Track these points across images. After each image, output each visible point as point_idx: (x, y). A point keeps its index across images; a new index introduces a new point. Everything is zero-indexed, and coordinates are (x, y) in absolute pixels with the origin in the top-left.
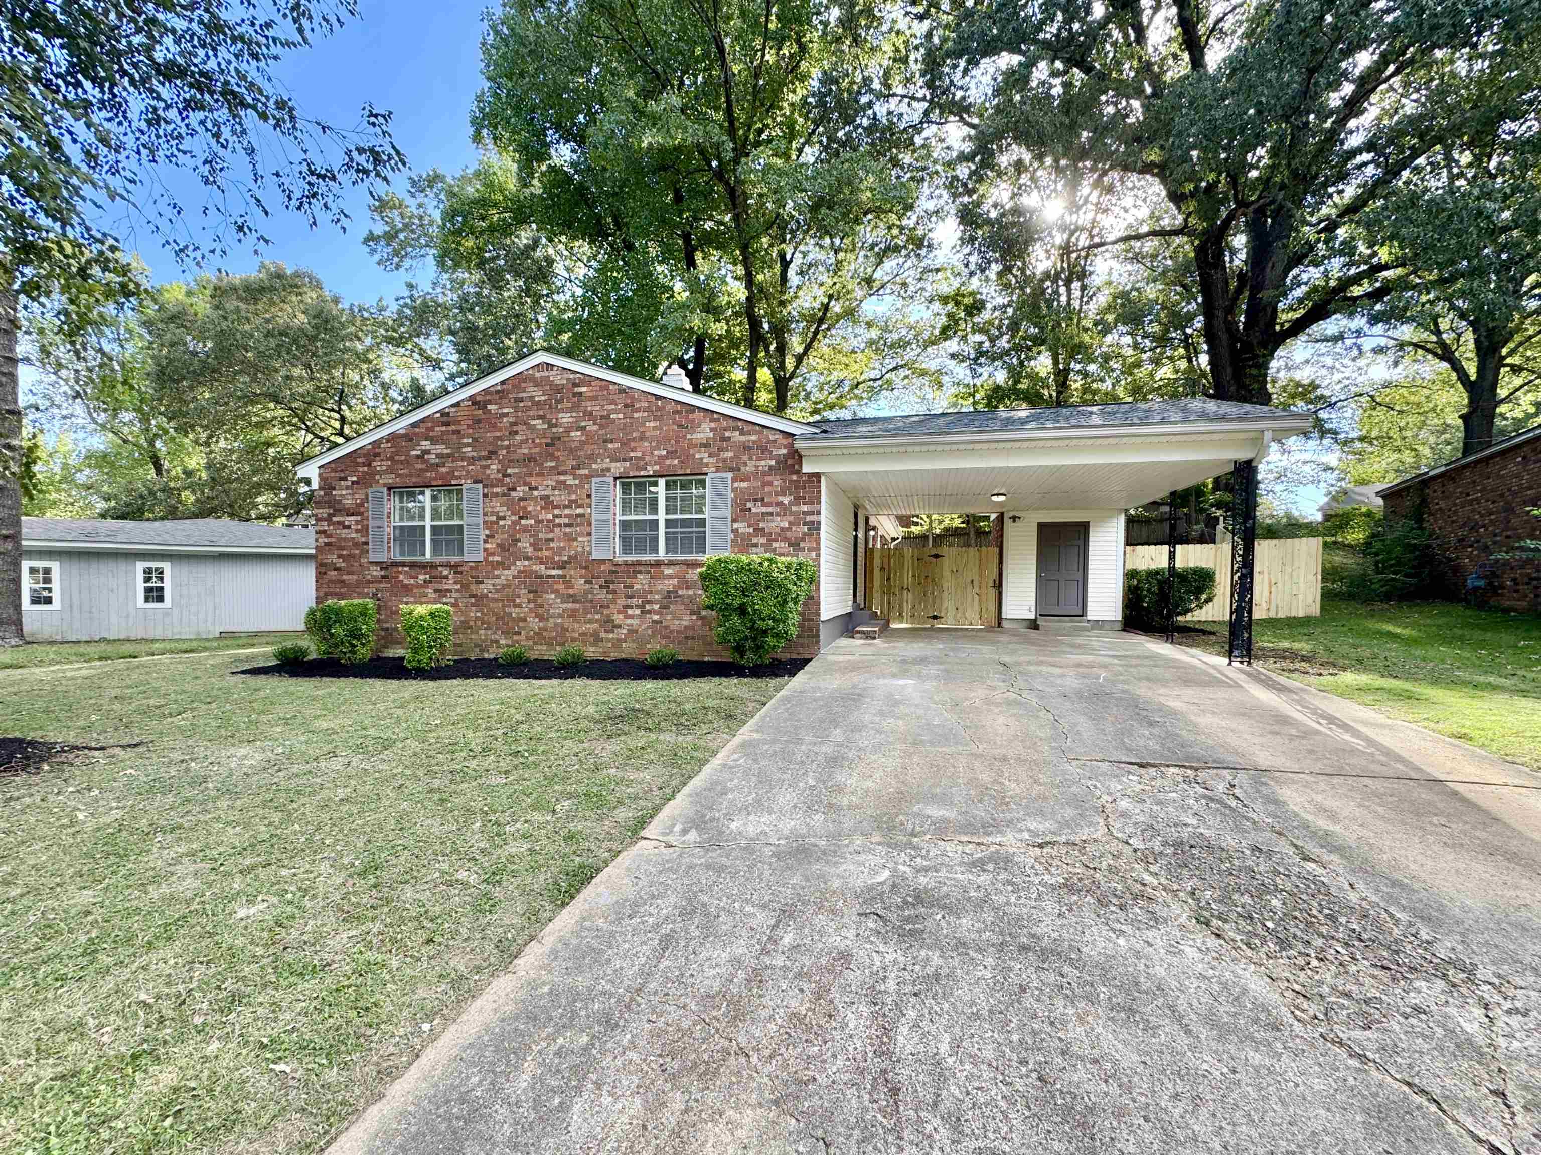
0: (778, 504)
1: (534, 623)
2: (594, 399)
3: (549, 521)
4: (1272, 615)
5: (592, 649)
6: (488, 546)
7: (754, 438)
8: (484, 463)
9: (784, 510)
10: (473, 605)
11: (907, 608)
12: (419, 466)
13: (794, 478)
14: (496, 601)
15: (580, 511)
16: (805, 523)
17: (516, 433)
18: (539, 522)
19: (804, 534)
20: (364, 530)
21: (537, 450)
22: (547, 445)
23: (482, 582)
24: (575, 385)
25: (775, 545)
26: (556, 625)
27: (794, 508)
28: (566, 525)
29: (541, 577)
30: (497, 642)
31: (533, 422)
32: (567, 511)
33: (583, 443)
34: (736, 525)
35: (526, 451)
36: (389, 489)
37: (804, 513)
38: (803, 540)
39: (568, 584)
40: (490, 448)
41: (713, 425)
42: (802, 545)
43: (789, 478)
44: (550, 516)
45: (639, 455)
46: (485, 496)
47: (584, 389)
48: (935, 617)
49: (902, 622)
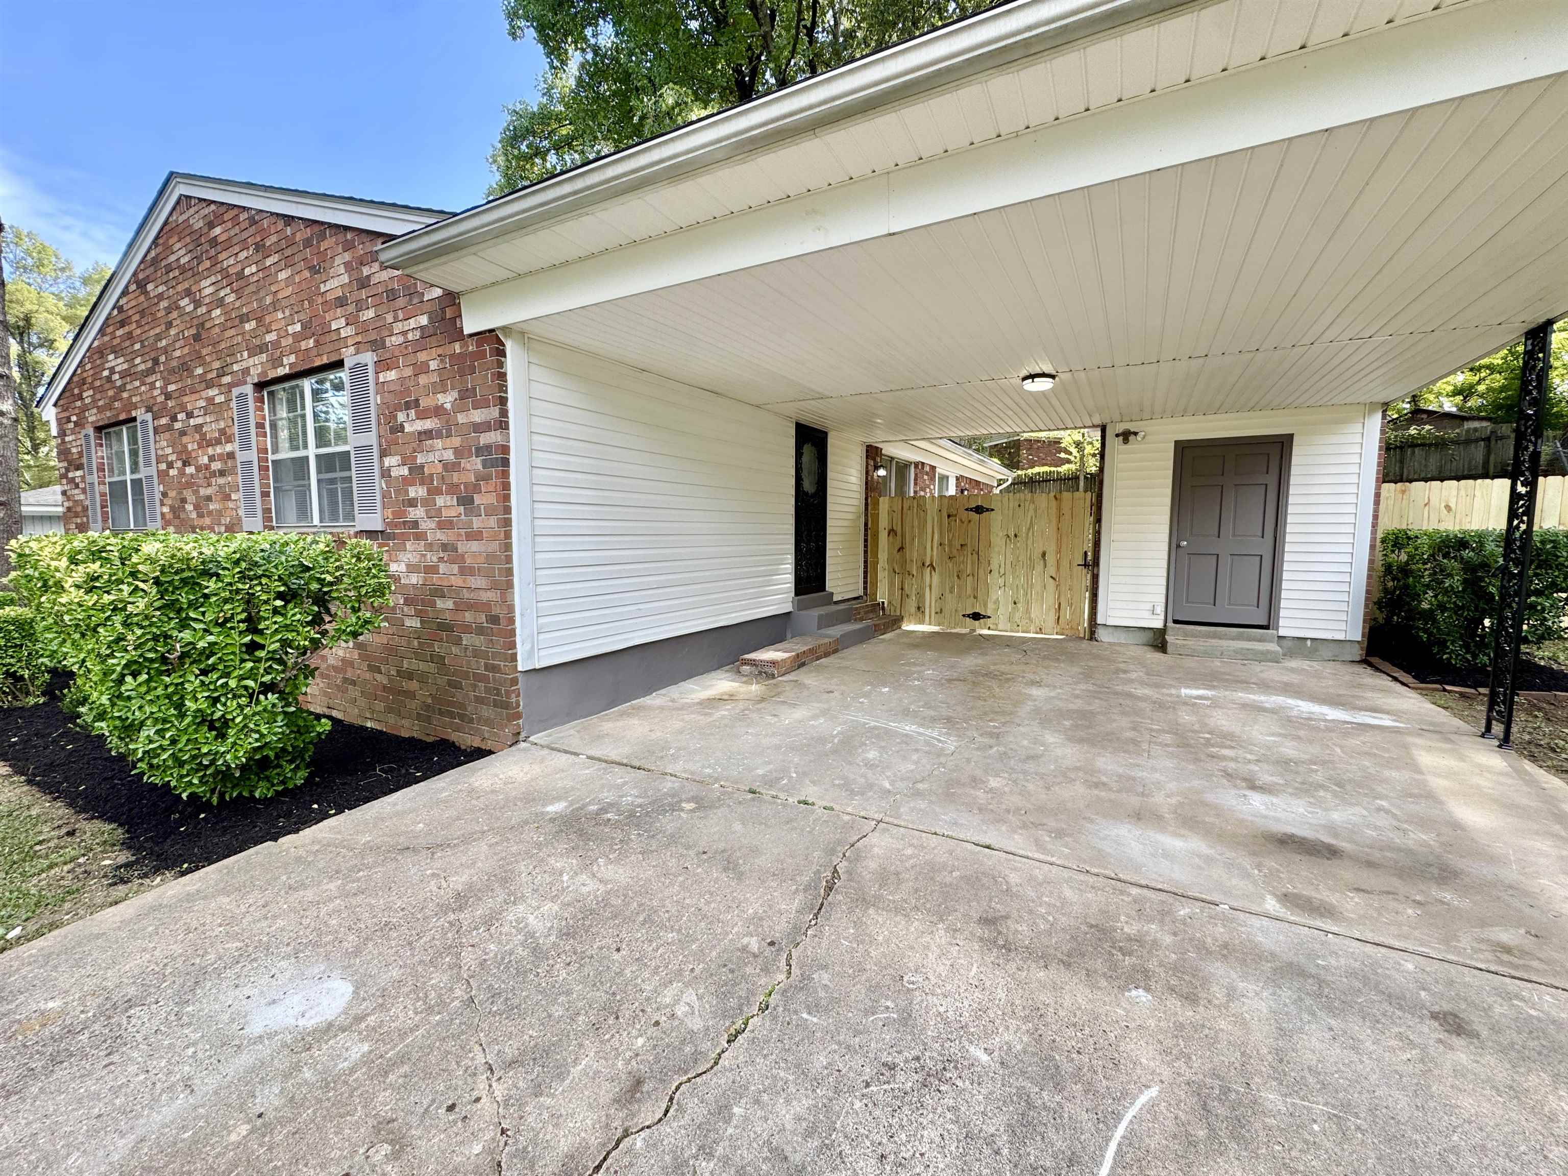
0: (438, 411)
2: (228, 244)
3: (206, 467)
6: (163, 510)
8: (151, 379)
9: (447, 424)
11: (930, 600)
12: (110, 393)
13: (455, 347)
15: (228, 447)
16: (479, 451)
17: (171, 324)
18: (197, 469)
19: (482, 475)
20: (86, 490)
21: (187, 349)
22: (195, 339)
25: (440, 501)
27: (461, 418)
28: (220, 473)
31: (182, 303)
32: (219, 450)
33: (222, 328)
34: (387, 461)
35: (179, 353)
36: (99, 429)
37: (477, 428)
38: (477, 489)
40: (154, 354)
41: (348, 257)
42: (477, 499)
43: (447, 350)
44: (206, 459)
45: (274, 336)
46: (156, 430)
47: (217, 230)
48: (976, 616)
49: (922, 622)
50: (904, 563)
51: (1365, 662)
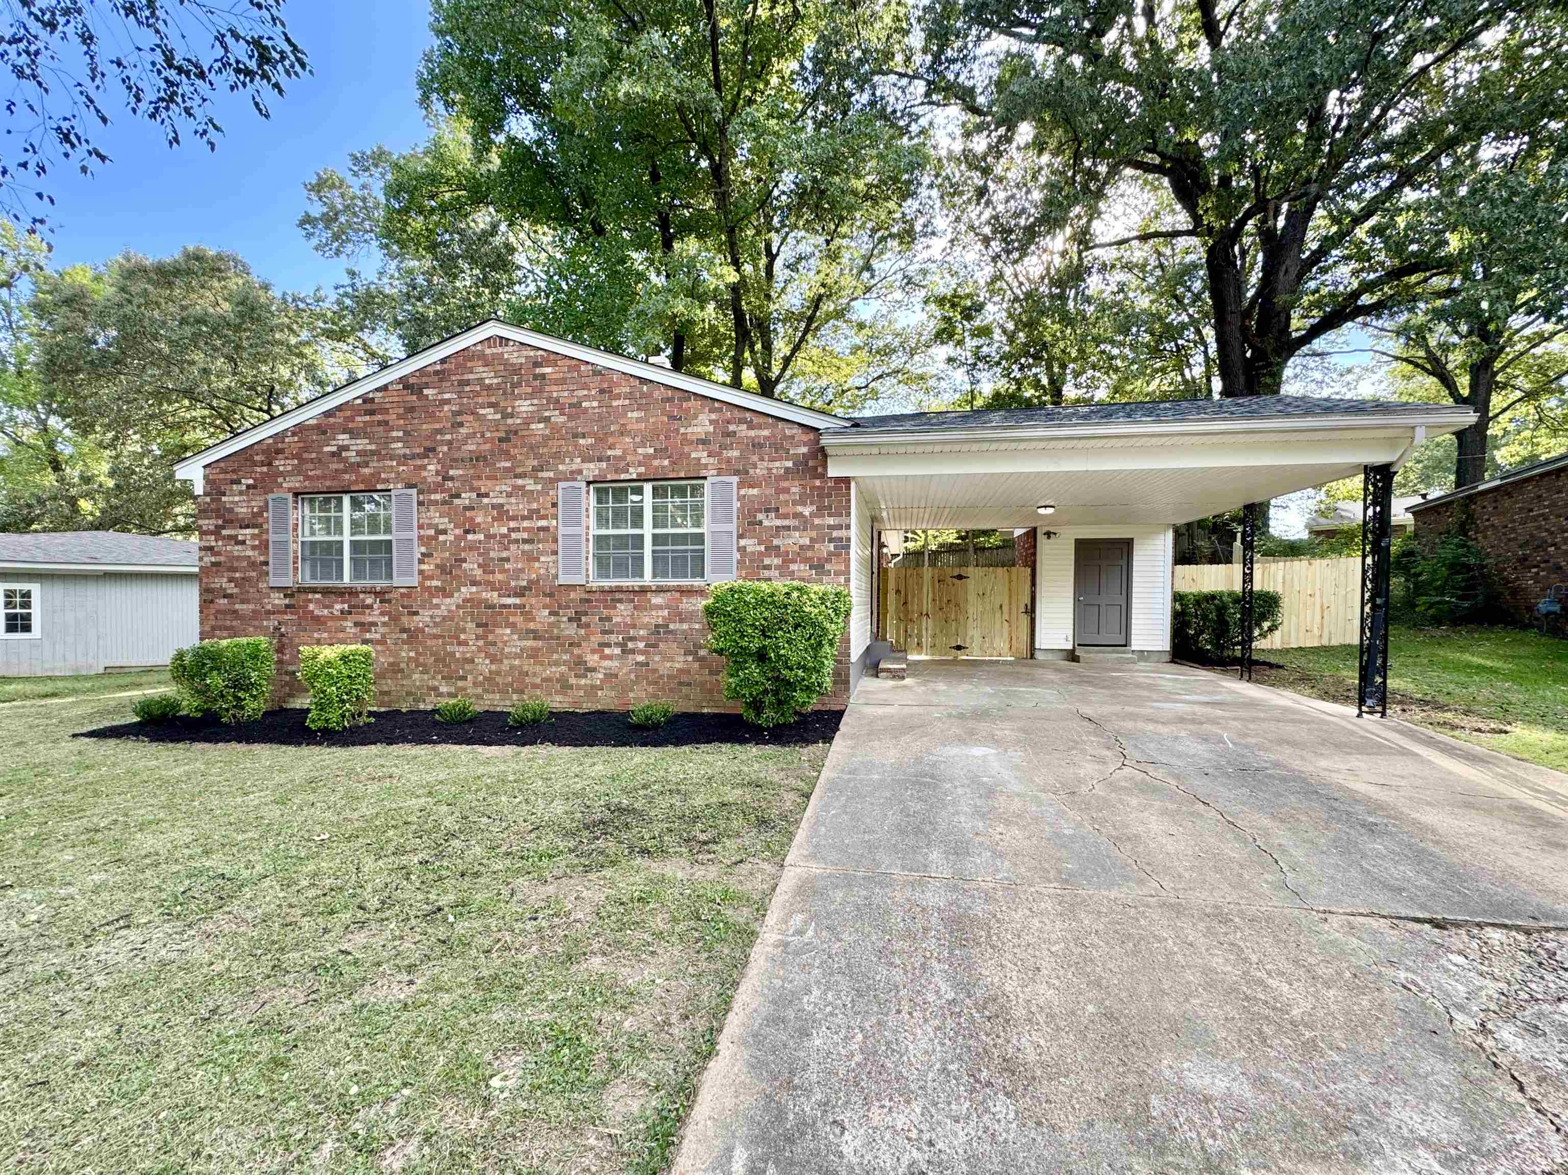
0: (797, 515)
1: (484, 665)
2: (562, 382)
3: (503, 536)
4: (1325, 642)
5: (558, 698)
6: (424, 567)
7: (766, 433)
8: (419, 462)
9: (805, 524)
10: (404, 642)
11: (927, 637)
12: (334, 466)
13: (818, 483)
14: (436, 637)
15: (543, 523)
16: (830, 541)
17: (461, 424)
18: (489, 537)
19: (830, 554)
20: (264, 546)
21: (487, 446)
22: (501, 440)
23: (416, 613)
24: (537, 364)
25: (793, 567)
26: (512, 667)
27: (817, 521)
28: (525, 541)
29: (492, 607)
30: (435, 689)
31: (482, 411)
32: (526, 524)
33: (546, 438)
34: (743, 542)
35: (473, 447)
36: (296, 495)
37: (830, 527)
38: (828, 560)
39: (529, 616)
40: (428, 444)
41: (713, 416)
42: (827, 567)
43: (810, 483)
44: (504, 530)
45: (618, 452)
46: (420, 503)
47: (548, 370)
48: (959, 648)
49: (920, 653)
50: (907, 612)
51: (1172, 662)
